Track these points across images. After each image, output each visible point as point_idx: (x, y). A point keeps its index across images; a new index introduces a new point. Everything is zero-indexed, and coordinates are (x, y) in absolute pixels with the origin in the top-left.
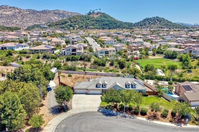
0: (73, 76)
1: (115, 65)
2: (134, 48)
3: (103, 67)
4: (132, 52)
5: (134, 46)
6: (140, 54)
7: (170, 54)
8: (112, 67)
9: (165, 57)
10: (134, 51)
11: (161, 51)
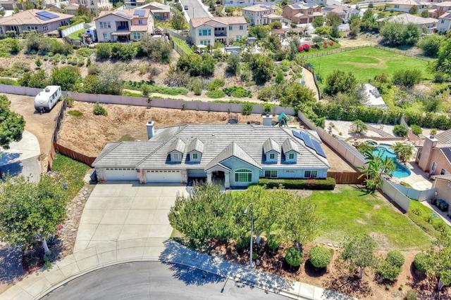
0: (111, 110)
1: (242, 72)
2: (299, 15)
3: (206, 81)
4: (294, 27)
5: (301, 11)
6: (316, 33)
7: (397, 35)
8: (233, 78)
9: (383, 43)
10: (300, 23)
11: (374, 26)
